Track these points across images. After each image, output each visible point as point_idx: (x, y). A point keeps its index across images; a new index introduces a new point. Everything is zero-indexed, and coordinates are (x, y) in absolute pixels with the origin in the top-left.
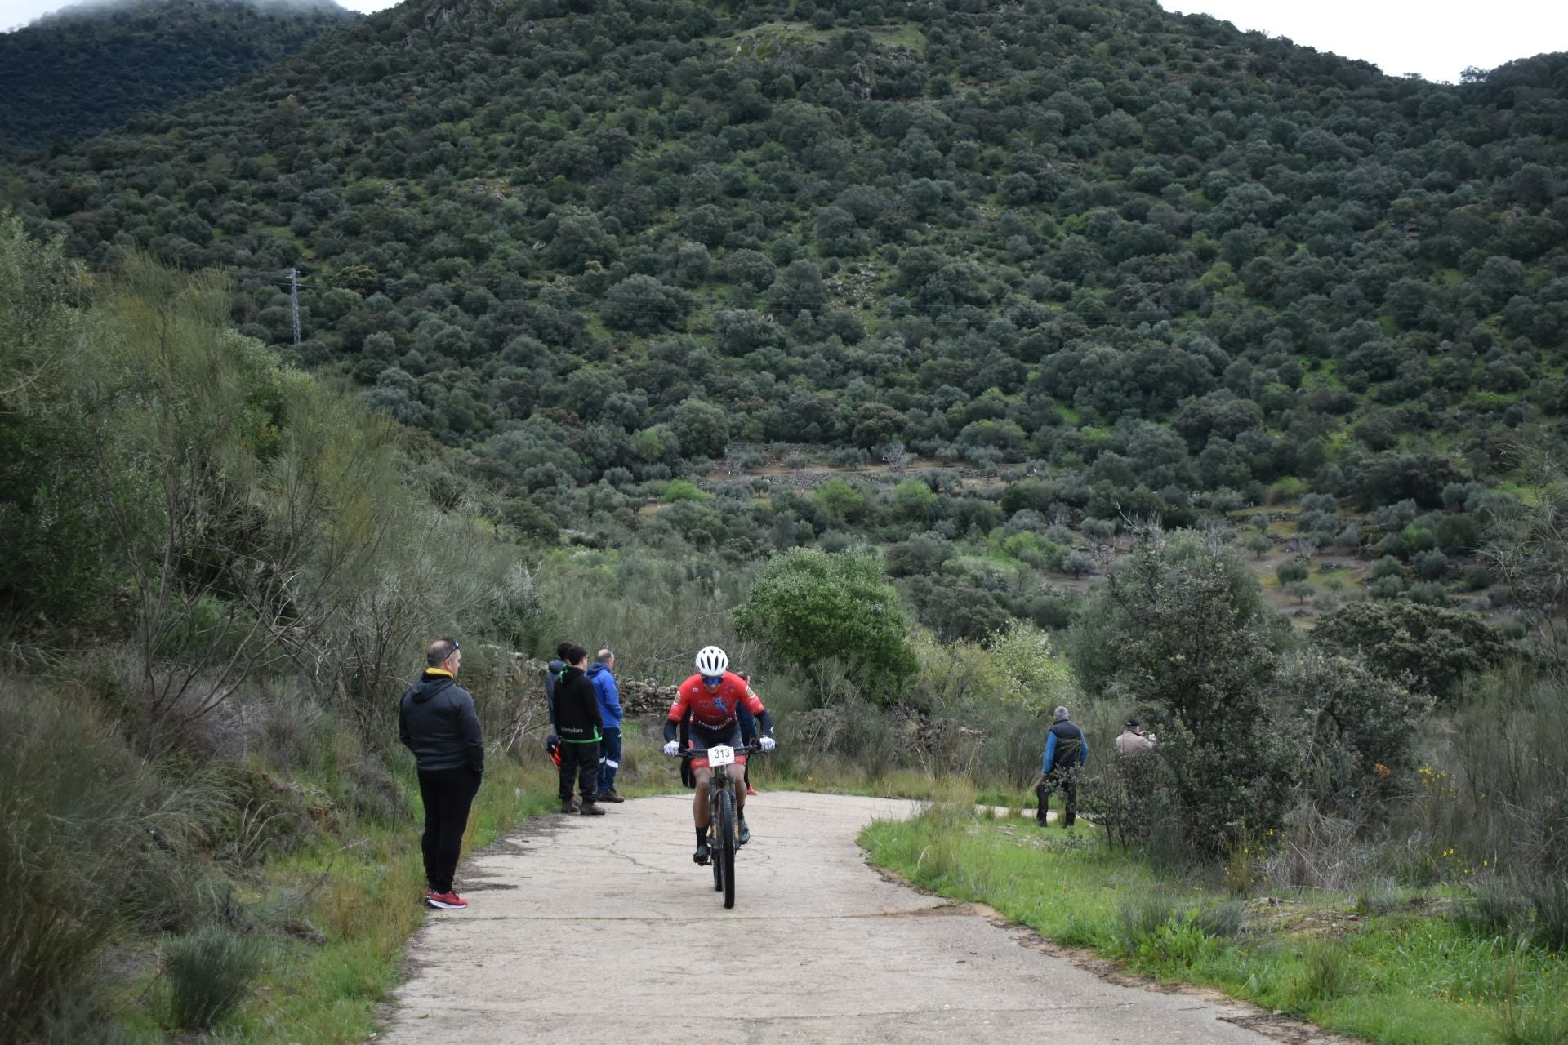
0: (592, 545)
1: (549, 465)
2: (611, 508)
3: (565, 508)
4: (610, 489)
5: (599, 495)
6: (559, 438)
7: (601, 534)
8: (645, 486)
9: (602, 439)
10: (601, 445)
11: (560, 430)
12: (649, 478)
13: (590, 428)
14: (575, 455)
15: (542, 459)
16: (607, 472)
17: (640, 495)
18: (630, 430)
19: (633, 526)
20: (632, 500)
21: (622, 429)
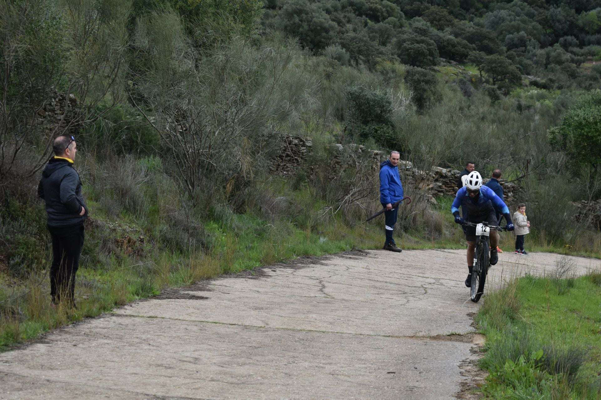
0: (544, 86)
1: (522, 33)
2: (560, 63)
3: (529, 62)
4: (560, 50)
5: (553, 54)
6: (531, 16)
7: (551, 80)
8: (586, 49)
9: (559, 17)
10: (559, 21)
11: (532, 10)
12: (589, 43)
13: (552, 9)
14: (540, 27)
15: (518, 30)
16: (562, 39)
17: (582, 55)
18: (578, 11)
19: (573, 75)
20: (576, 58)
21: (573, 11)
